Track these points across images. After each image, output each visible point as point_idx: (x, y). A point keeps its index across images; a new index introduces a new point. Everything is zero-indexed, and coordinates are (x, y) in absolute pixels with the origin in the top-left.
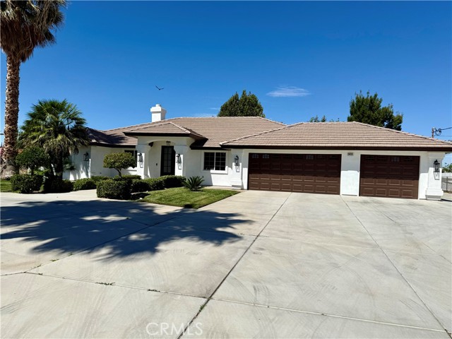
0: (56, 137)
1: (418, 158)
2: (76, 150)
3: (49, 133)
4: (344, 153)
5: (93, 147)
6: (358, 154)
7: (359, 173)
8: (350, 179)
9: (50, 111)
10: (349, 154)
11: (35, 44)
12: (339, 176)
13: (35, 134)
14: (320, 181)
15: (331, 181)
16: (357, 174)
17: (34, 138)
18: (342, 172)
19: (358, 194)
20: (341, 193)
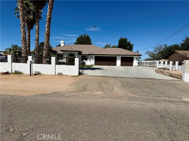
1: (133, 57)
4: (117, 56)
6: (120, 56)
16: (120, 61)
19: (120, 66)
20: (117, 65)
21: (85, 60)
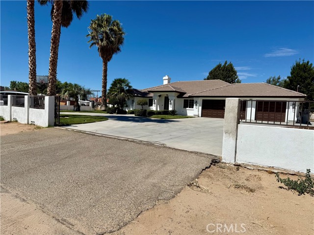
0: (121, 93)
1: (285, 102)
2: (129, 99)
3: (118, 92)
5: (135, 98)
7: (255, 109)
9: (119, 83)
11: (113, 53)
12: (245, 110)
13: (113, 92)
17: (113, 94)
18: (247, 109)
19: (254, 119)
21: (190, 107)
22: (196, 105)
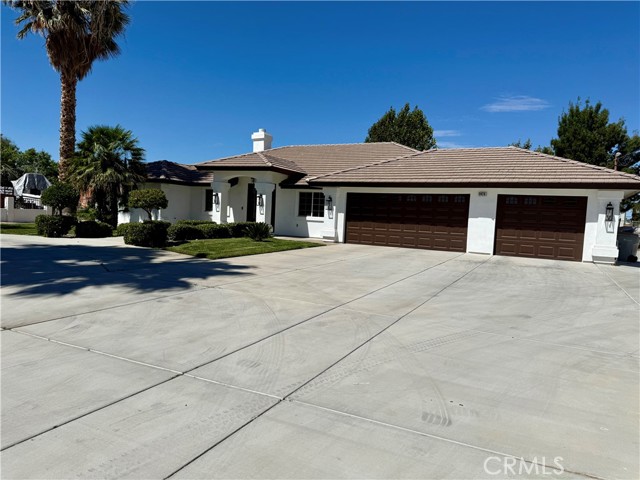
0: (104, 171)
1: (584, 200)
3: (96, 169)
4: (473, 192)
5: (162, 185)
6: (493, 193)
7: (494, 222)
8: (481, 230)
9: (98, 140)
10: (481, 194)
11: (92, 58)
12: (465, 225)
13: (83, 168)
14: (441, 232)
15: (454, 232)
16: (491, 223)
18: (471, 221)
19: (492, 252)
20: (468, 250)
21: (315, 215)
22: (330, 209)
